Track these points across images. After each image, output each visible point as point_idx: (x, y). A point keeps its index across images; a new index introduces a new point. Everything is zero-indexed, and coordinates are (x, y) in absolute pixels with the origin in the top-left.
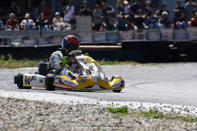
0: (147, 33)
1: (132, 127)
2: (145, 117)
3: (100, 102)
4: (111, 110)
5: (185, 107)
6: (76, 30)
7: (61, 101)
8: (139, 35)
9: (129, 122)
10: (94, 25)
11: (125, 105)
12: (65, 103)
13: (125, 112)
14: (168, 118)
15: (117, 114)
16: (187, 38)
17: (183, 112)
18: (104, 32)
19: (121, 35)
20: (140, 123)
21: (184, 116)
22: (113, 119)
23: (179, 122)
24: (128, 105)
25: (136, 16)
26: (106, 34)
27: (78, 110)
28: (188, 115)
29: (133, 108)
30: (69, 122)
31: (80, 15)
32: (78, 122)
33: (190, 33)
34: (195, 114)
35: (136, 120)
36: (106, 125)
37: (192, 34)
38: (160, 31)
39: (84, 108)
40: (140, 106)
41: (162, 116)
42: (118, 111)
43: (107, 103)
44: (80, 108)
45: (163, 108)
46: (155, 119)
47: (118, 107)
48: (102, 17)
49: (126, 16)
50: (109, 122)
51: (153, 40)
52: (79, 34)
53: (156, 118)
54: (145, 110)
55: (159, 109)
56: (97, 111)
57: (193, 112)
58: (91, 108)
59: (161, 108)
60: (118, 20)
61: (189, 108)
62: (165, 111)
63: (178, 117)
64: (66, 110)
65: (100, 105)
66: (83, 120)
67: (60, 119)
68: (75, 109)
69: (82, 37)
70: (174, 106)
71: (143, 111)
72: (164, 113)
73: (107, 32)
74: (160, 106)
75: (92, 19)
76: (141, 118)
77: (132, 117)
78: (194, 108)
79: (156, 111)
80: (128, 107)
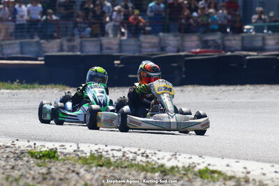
0: (81, 44)
1: (67, 179)
2: (84, 164)
3: (16, 142)
4: (32, 155)
5: (142, 151)
8: (68, 47)
9: (62, 171)
11: (54, 147)
14: (117, 167)
15: (43, 160)
16: (140, 52)
17: (139, 158)
19: (43, 45)
20: (78, 174)
21: (141, 163)
22: (37, 168)
23: (134, 172)
24: (58, 148)
28: (148, 162)
29: (65, 151)
33: (144, 45)
34: (158, 161)
35: (72, 168)
36: (28, 175)
37: (147, 45)
38: (100, 41)
40: (76, 148)
41: (108, 163)
42: (43, 156)
45: (110, 152)
46: (99, 168)
47: (43, 149)
50: (32, 172)
51: (91, 54)
53: (101, 166)
54: (84, 155)
55: (104, 153)
56: (12, 155)
57: (155, 158)
58: (3, 151)
59: (107, 151)
61: (148, 152)
62: (113, 156)
63: (132, 166)
65: (17, 146)
70: (126, 149)
71: (81, 155)
72: (112, 160)
74: (106, 149)
76: (78, 166)
77: (65, 164)
78: (156, 152)
79: (101, 156)
80: (59, 150)
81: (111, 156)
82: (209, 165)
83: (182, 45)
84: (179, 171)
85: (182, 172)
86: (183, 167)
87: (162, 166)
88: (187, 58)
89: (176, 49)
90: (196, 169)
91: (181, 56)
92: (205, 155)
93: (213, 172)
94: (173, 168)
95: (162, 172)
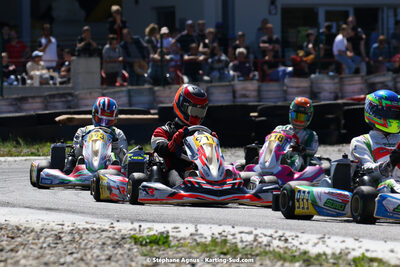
2: (203, 252)
3: (116, 224)
4: (136, 240)
5: (280, 233)
6: (70, 85)
7: (41, 223)
10: (104, 75)
11: (163, 230)
12: (48, 228)
13: (164, 243)
14: (246, 255)
15: (148, 247)
16: (286, 100)
17: (276, 243)
18: (124, 89)
19: (158, 93)
20: (193, 265)
21: (277, 250)
22: (140, 258)
23: (268, 262)
24: (170, 231)
25: (186, 57)
26: (129, 91)
27: (73, 241)
28: (286, 247)
29: (180, 235)
30: (54, 263)
31: (78, 56)
32: (72, 263)
33: (290, 90)
34: (300, 246)
37: (294, 90)
38: (233, 86)
39: (84, 237)
40: (193, 231)
41: (234, 251)
42: (150, 242)
43: (129, 226)
44: (76, 236)
45: (238, 236)
46: (222, 256)
47: (151, 233)
48: (121, 59)
49: (168, 57)
50: (133, 263)
51: (220, 104)
52: (77, 93)
53: (225, 254)
54: (203, 240)
55: (230, 237)
56: (109, 242)
57: (296, 242)
58: (98, 235)
59: (233, 235)
60: (150, 64)
61: (288, 234)
62: (242, 241)
63: (266, 253)
64: (50, 240)
65: (116, 229)
66: (82, 259)
67: (38, 258)
68: (66, 238)
69: (82, 99)
70: (258, 232)
71: (199, 240)
72: (240, 245)
73: (130, 87)
74: (233, 231)
75: (102, 64)
76: (195, 255)
77: (179, 252)
78: (298, 234)
79: (225, 242)
80: (171, 234)
81: (238, 240)
82: (367, 250)
83: (341, 90)
84: (327, 260)
85: (332, 261)
86: (333, 254)
87: (305, 253)
88: (346, 108)
89: (332, 96)
90: (350, 257)
91: (338, 104)
92: (363, 237)
93: (372, 260)
94: (319, 256)
95: (305, 261)
